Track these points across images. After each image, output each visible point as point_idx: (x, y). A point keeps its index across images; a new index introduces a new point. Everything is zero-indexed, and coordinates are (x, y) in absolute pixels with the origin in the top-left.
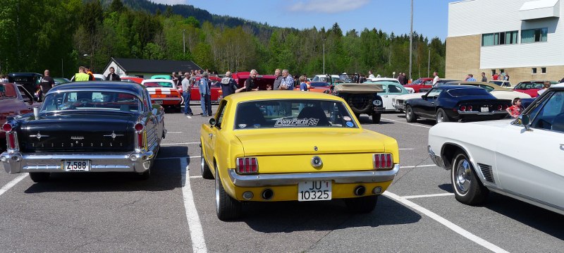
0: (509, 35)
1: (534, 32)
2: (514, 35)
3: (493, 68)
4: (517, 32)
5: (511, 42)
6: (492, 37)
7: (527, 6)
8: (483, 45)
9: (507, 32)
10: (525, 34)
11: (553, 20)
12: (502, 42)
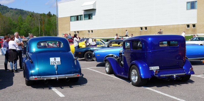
0: (80, 17)
1: (88, 15)
2: (82, 16)
3: (75, 31)
4: (82, 15)
5: (81, 20)
6: (74, 17)
7: (85, 4)
8: (71, 21)
9: (79, 15)
10: (85, 16)
11: (94, 10)
12: (77, 20)
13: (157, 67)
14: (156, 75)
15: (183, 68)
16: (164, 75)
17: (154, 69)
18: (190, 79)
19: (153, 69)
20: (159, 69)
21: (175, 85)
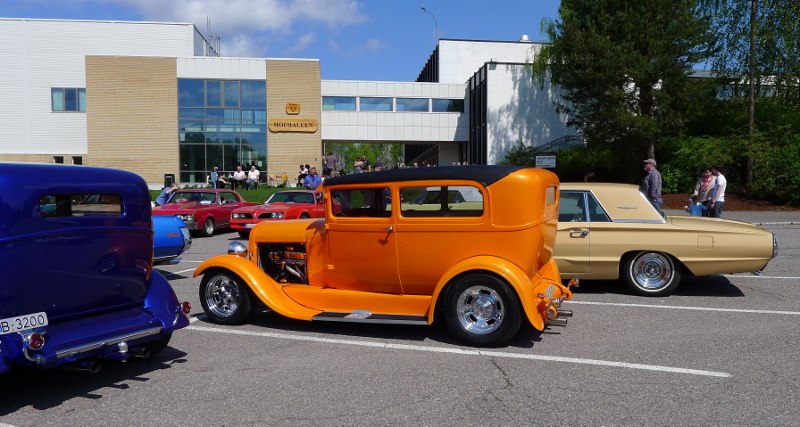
13: (36, 315)
14: (31, 353)
15: (143, 304)
16: (73, 351)
17: (23, 328)
18: (169, 344)
19: (16, 330)
20: (46, 323)
21: (120, 383)
